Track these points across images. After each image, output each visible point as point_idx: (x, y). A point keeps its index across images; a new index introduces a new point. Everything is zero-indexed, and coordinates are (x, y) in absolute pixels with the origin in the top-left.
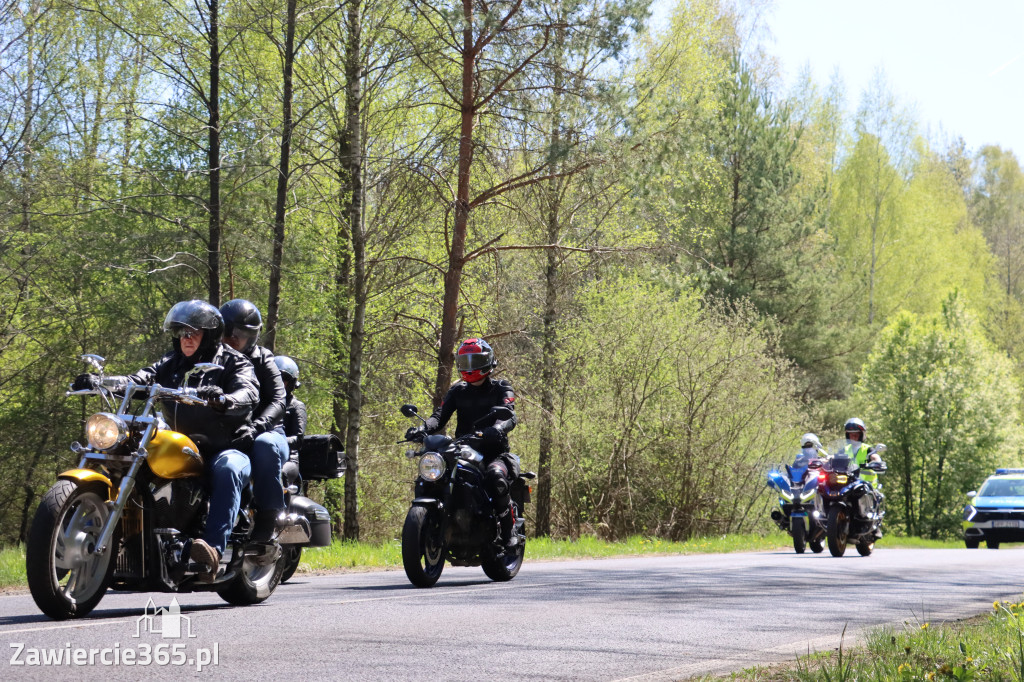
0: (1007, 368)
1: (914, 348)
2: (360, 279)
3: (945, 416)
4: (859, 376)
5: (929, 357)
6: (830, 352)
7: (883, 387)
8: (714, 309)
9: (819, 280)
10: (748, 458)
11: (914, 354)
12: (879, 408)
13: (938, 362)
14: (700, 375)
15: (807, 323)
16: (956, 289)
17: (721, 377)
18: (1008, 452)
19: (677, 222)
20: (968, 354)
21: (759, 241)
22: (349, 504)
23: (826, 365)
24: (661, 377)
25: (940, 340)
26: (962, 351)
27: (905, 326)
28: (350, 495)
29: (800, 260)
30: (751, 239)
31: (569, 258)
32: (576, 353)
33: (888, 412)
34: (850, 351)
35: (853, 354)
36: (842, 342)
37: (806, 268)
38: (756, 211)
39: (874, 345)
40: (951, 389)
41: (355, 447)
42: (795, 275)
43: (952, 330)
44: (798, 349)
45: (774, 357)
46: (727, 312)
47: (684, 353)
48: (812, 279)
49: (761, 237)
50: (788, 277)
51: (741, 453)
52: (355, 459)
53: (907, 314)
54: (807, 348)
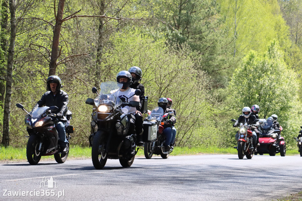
0: (295, 76)
1: (255, 67)
2: (13, 27)
3: (268, 97)
4: (231, 78)
5: (262, 71)
6: (220, 67)
7: (241, 84)
8: (172, 47)
9: (216, 36)
10: (184, 113)
11: (256, 70)
12: (239, 93)
13: (265, 73)
14: (165, 76)
15: (211, 55)
16: (274, 41)
17: (174, 78)
18: (293, 113)
19: (157, 8)
20: (279, 70)
21: (192, 17)
22: (5, 129)
23: (218, 73)
24: (147, 76)
25: (267, 64)
26: (276, 69)
27: (252, 57)
28: (5, 124)
29: (209, 26)
30: (188, 16)
31: (109, 21)
32: (111, 65)
33: (243, 94)
34: (228, 67)
35: (230, 69)
36: (226, 63)
37: (212, 30)
38: (190, 4)
39: (239, 65)
40: (271, 85)
41: (9, 103)
42: (206, 33)
43: (272, 59)
44: (207, 65)
45: (197, 69)
46: (178, 49)
47: (158, 66)
48: (214, 35)
49: (192, 16)
50: (203, 34)
51: (181, 111)
52: (8, 108)
53: (253, 52)
54: (210, 66)
